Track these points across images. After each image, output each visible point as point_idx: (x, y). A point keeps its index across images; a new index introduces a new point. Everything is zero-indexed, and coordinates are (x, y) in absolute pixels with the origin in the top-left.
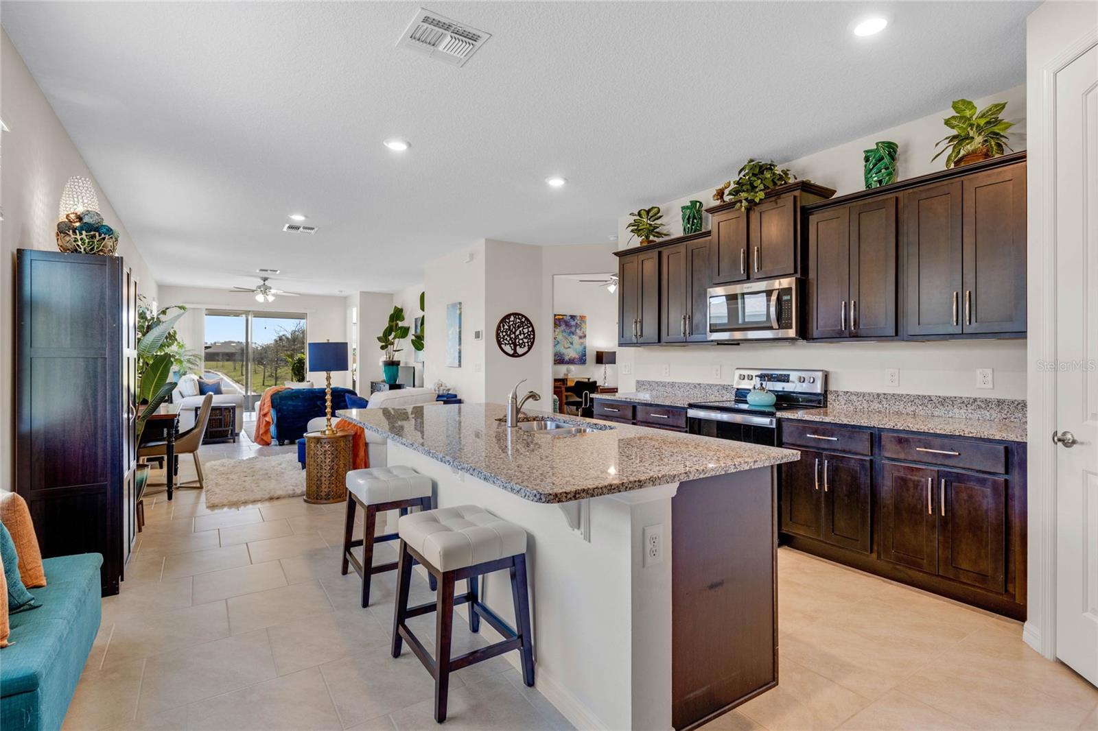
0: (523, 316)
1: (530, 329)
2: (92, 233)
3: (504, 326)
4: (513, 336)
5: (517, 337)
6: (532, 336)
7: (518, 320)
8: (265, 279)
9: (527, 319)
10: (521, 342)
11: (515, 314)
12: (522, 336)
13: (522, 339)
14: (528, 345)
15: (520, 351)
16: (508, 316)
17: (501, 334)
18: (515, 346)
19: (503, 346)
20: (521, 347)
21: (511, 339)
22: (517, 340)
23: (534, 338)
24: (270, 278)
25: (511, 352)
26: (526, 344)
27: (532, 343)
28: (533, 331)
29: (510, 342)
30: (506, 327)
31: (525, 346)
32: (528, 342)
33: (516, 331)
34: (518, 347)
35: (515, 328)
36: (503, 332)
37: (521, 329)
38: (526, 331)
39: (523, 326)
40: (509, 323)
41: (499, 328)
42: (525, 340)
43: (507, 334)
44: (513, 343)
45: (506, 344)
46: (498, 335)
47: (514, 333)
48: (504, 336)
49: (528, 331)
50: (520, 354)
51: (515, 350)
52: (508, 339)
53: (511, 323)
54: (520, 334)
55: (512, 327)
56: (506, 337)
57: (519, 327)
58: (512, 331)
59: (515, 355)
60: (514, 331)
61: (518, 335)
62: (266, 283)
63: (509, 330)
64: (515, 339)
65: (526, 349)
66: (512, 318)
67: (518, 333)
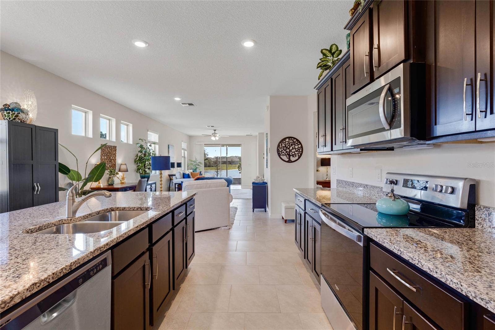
0: (294, 138)
1: (300, 146)
2: (8, 111)
3: (282, 145)
4: (288, 150)
5: (290, 151)
6: (301, 150)
7: (291, 141)
8: (215, 130)
9: (297, 140)
10: (293, 153)
11: (289, 138)
12: (294, 150)
13: (294, 152)
14: (298, 156)
15: (292, 159)
16: (285, 139)
17: (280, 149)
18: (290, 156)
19: (281, 156)
20: (293, 157)
21: (286, 152)
22: (291, 153)
23: (302, 151)
24: (218, 130)
25: (287, 160)
26: (297, 155)
27: (301, 155)
28: (302, 147)
29: (286, 154)
30: (283, 145)
31: (296, 156)
32: (298, 154)
33: (290, 147)
34: (291, 157)
35: (289, 146)
36: (281, 148)
37: (293, 146)
38: (296, 147)
39: (295, 145)
40: (285, 143)
41: (279, 145)
42: (296, 153)
43: (284, 149)
44: (288, 154)
45: (283, 155)
46: (278, 150)
47: (289, 149)
48: (282, 151)
49: (298, 147)
50: (293, 160)
51: (289, 158)
52: (285, 152)
53: (287, 143)
54: (293, 149)
55: (287, 145)
56: (283, 151)
57: (292, 145)
58: (287, 147)
59: (290, 161)
60: (288, 147)
61: (291, 150)
62: (216, 132)
63: (285, 147)
64: (290, 152)
65: (297, 158)
66: (287, 140)
67: (291, 148)
